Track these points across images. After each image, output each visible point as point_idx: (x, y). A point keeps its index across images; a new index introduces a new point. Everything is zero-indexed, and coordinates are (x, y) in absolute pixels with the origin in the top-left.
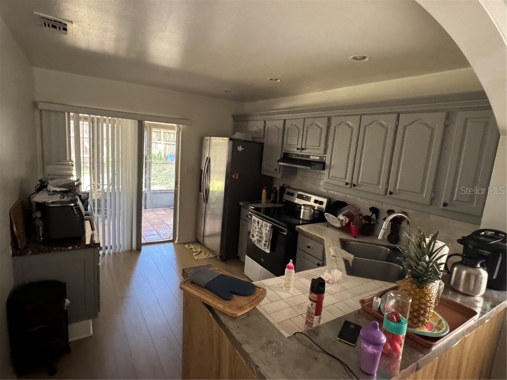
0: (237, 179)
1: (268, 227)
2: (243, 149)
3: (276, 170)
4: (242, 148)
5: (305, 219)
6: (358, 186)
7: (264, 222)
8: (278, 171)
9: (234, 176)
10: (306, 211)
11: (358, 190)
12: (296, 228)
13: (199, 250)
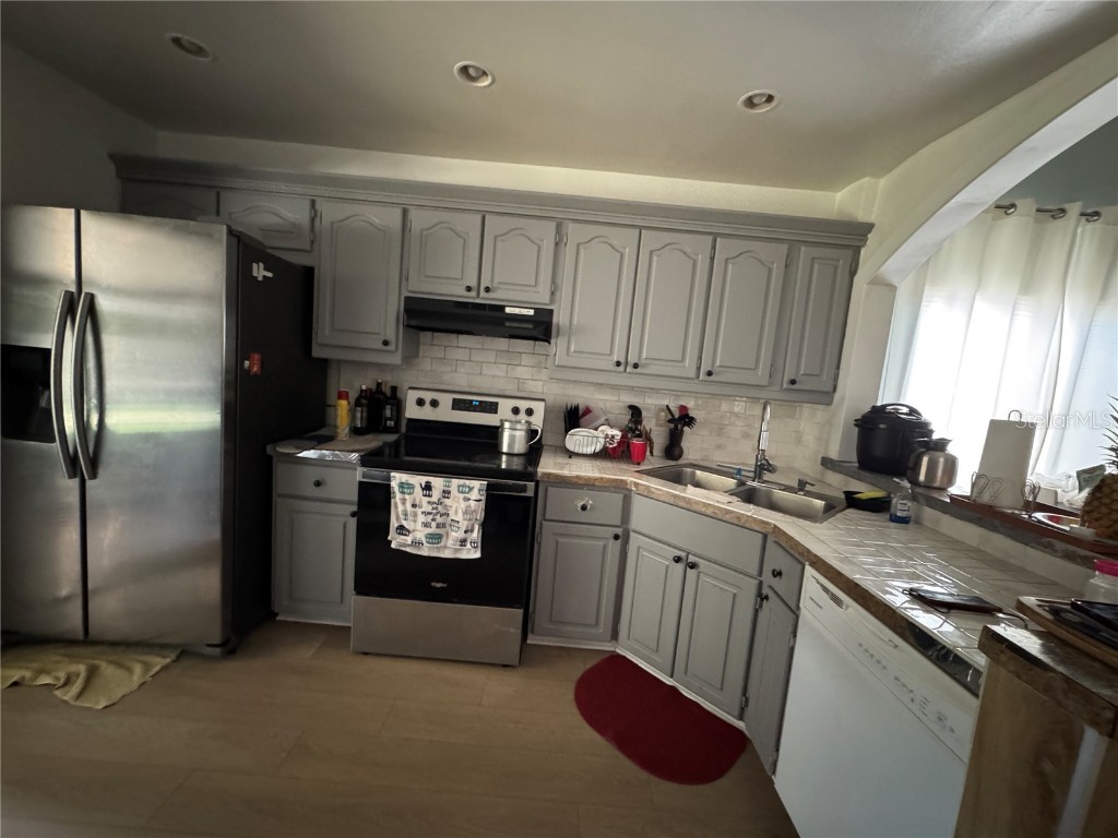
0: (255, 375)
1: (476, 491)
2: (270, 275)
3: (386, 343)
4: (265, 269)
5: (516, 451)
6: (645, 366)
7: (455, 482)
8: (392, 347)
9: (247, 363)
10: (518, 433)
11: (645, 374)
12: (539, 474)
13: (82, 669)
